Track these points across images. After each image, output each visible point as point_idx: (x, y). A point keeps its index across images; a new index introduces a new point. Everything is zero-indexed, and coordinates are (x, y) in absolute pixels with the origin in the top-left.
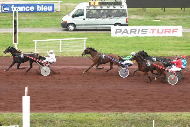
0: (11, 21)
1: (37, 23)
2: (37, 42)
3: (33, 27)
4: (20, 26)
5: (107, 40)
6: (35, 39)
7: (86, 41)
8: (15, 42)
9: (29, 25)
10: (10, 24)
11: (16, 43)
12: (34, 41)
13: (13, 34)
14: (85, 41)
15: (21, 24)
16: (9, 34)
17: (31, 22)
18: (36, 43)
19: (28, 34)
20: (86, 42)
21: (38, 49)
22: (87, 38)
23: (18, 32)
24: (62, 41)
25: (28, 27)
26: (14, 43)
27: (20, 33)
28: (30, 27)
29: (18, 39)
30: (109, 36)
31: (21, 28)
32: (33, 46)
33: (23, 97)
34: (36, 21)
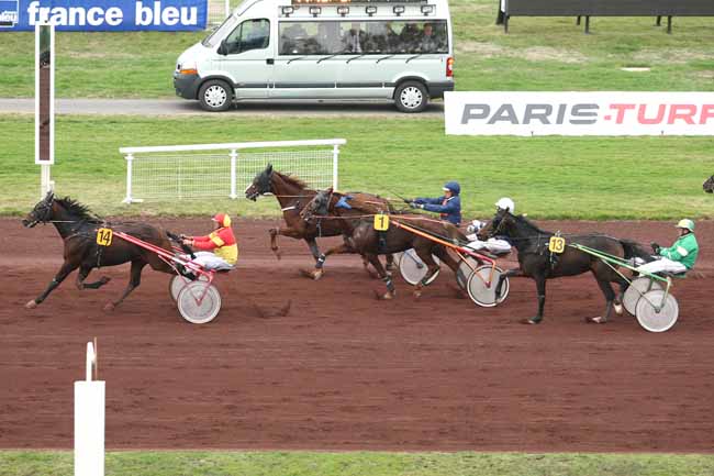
0: (25, 66)
1: (135, 76)
2: (135, 155)
3: (119, 94)
4: (66, 87)
5: (430, 148)
6: (128, 144)
7: (338, 152)
8: (45, 154)
9: (101, 85)
10: (20, 81)
11: (48, 159)
12: (122, 150)
13: (33, 120)
14: (336, 151)
15: (66, 81)
16: (15, 120)
17: (108, 71)
18: (130, 158)
19: (96, 122)
20: (339, 155)
21: (139, 183)
22: (343, 141)
23: (55, 115)
24: (240, 151)
25: (98, 91)
26: (37, 161)
27: (63, 115)
28: (105, 91)
29: (55, 142)
30: (436, 134)
31: (69, 97)
32: (119, 172)
33: (78, 385)
34: (130, 69)
